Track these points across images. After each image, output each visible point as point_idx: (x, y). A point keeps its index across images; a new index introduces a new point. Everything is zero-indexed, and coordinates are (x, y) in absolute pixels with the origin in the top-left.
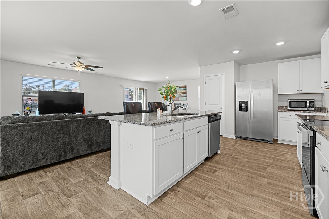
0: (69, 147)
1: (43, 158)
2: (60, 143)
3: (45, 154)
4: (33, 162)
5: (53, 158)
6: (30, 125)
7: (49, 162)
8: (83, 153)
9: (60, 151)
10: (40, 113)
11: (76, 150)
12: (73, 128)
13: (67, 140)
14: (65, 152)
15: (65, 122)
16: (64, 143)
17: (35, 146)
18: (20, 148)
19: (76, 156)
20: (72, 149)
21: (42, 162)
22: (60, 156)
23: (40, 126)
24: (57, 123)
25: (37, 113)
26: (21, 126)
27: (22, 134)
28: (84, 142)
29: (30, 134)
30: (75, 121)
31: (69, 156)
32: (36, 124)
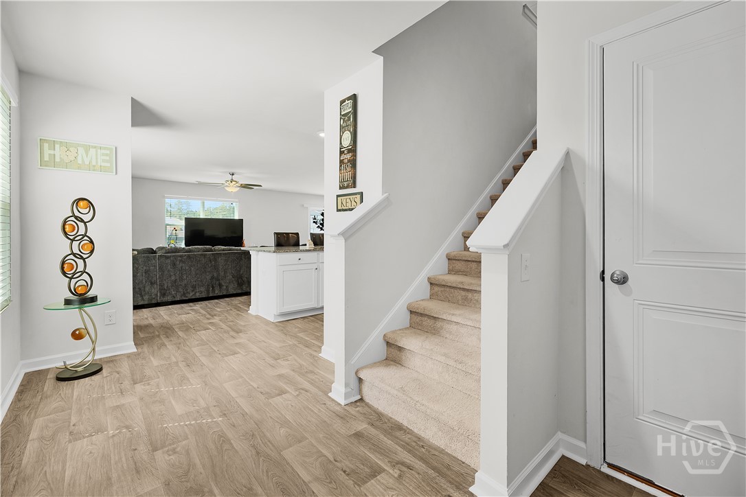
0: (217, 282)
1: (193, 291)
2: (208, 277)
3: (194, 287)
4: (184, 293)
5: (201, 292)
6: (181, 256)
7: (198, 295)
8: (232, 291)
9: (208, 285)
10: (186, 245)
11: (225, 287)
12: (221, 261)
13: (215, 275)
14: (213, 287)
15: (213, 254)
16: (213, 278)
17: (185, 277)
18: (173, 278)
19: (225, 293)
20: (220, 285)
21: (191, 295)
22: (208, 291)
23: (189, 256)
24: (205, 255)
25: (183, 245)
26: (174, 256)
27: (174, 265)
28: (233, 279)
29: (181, 265)
30: (224, 254)
31: (217, 292)
32: (185, 255)
